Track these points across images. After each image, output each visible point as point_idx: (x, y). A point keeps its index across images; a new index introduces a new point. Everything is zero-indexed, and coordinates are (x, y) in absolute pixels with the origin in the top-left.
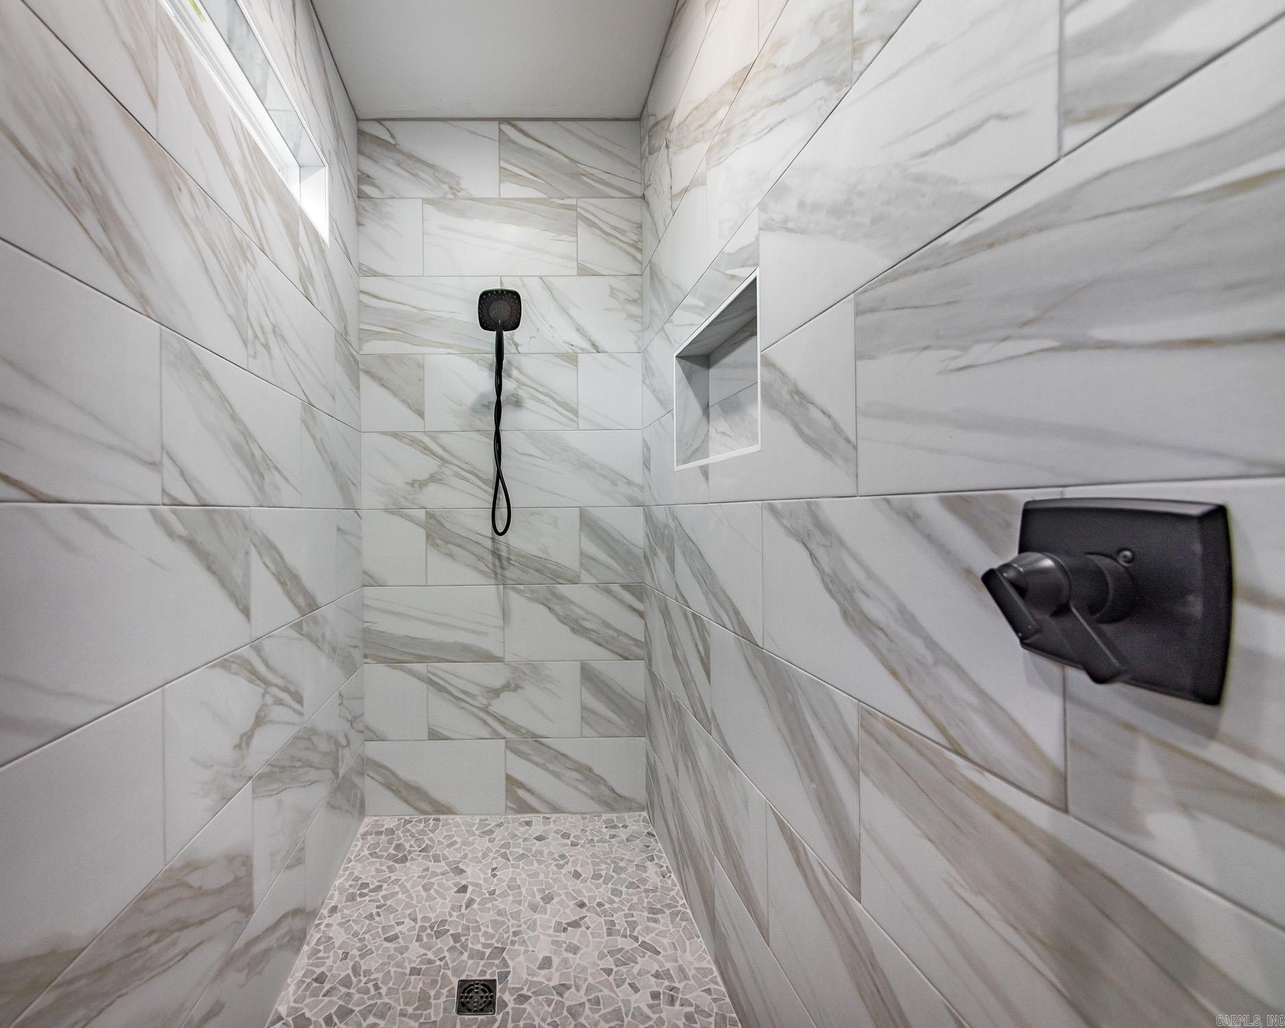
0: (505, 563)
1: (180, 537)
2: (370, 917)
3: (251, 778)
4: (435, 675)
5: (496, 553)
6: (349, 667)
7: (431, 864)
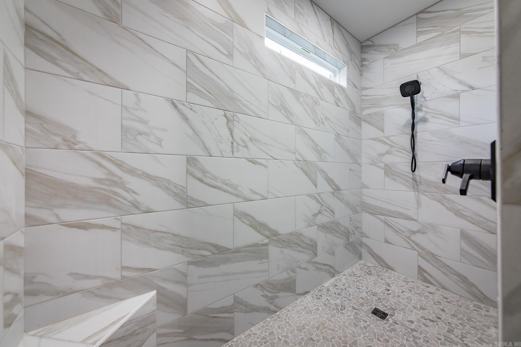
0: (418, 183)
1: (299, 167)
2: (354, 281)
3: (317, 225)
4: (388, 221)
5: (414, 180)
6: (355, 211)
7: (379, 280)
